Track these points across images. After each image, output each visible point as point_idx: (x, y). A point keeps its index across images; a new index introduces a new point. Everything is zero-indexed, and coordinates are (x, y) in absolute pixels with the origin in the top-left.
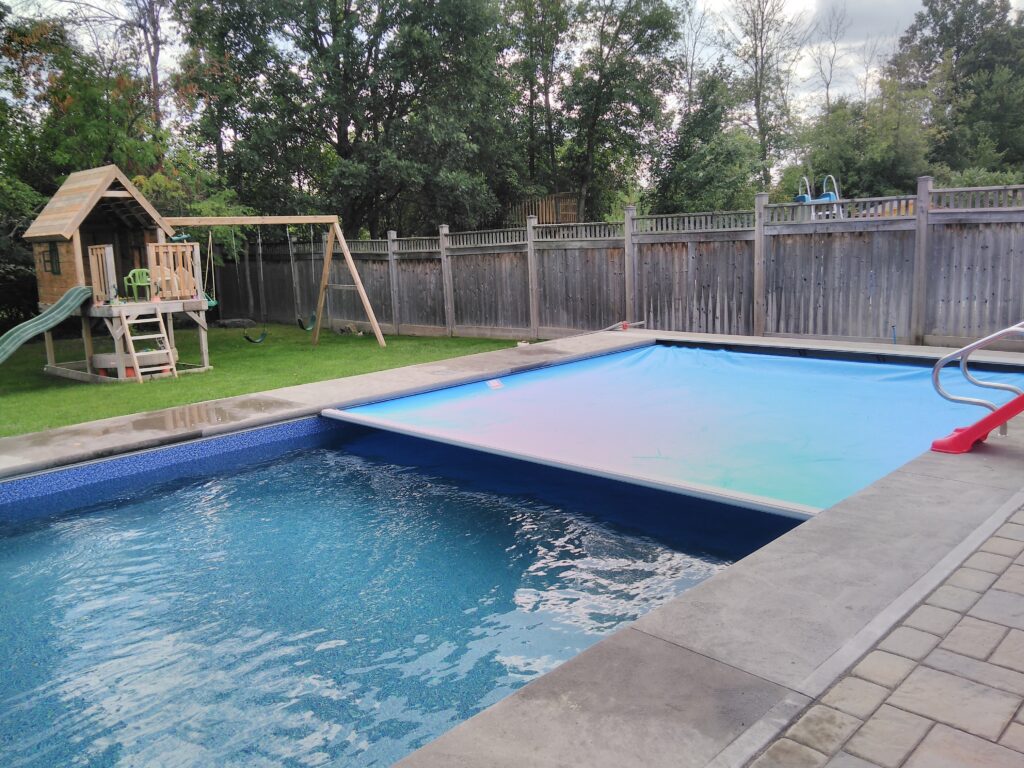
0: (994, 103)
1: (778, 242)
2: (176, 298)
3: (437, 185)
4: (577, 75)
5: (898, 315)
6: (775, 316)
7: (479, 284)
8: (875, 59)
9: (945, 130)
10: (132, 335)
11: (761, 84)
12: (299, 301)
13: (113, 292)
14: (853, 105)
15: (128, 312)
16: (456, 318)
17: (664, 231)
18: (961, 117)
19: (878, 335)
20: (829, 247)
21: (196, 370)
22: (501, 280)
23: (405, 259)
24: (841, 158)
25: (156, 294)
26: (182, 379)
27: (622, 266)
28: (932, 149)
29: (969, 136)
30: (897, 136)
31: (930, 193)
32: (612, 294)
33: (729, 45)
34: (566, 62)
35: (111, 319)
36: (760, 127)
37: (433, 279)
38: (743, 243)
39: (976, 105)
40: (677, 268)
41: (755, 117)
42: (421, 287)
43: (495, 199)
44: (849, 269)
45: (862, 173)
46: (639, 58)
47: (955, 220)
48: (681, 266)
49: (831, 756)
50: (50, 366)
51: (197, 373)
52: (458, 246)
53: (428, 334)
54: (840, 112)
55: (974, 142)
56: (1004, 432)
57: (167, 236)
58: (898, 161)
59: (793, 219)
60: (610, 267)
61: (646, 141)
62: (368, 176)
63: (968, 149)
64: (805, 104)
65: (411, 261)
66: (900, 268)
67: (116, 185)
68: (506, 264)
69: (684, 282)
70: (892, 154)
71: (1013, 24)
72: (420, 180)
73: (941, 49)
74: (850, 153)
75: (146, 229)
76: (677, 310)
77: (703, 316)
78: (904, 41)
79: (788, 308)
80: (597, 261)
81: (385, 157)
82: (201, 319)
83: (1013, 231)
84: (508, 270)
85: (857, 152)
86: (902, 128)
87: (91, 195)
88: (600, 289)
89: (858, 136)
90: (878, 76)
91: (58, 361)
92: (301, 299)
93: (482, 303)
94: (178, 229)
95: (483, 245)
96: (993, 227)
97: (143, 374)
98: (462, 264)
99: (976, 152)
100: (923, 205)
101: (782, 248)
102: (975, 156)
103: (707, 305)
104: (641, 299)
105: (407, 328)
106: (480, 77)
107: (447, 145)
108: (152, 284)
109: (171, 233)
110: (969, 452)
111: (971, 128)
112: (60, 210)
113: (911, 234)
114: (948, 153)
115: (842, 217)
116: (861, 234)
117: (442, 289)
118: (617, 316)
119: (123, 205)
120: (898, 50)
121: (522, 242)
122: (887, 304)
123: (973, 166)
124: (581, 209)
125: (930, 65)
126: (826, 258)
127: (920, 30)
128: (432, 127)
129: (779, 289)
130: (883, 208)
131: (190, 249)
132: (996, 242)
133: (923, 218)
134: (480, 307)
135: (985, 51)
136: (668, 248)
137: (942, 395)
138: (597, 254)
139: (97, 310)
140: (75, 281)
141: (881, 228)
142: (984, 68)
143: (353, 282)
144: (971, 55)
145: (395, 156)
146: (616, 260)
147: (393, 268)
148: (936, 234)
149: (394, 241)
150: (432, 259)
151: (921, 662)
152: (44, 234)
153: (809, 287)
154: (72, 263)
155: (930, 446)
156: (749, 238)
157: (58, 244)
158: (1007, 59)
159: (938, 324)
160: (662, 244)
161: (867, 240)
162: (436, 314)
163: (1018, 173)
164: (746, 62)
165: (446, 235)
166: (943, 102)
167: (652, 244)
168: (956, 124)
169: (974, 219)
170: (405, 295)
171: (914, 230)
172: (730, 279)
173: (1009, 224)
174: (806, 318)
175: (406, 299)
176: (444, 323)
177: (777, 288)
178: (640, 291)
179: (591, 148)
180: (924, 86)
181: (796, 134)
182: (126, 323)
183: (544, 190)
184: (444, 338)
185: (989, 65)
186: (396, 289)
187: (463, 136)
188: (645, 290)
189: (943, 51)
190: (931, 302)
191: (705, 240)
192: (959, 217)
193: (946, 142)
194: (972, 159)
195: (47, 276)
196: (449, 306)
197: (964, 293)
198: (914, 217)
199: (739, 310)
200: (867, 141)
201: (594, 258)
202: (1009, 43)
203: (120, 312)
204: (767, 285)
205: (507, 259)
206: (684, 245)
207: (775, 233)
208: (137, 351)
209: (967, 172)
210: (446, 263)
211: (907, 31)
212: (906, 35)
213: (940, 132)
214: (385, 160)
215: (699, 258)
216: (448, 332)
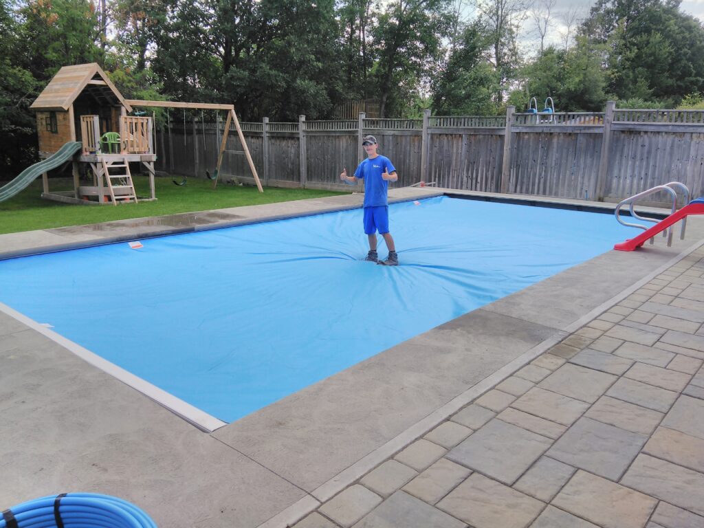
0: (650, 56)
1: (519, 137)
2: (135, 153)
3: (294, 89)
4: (383, 20)
5: (589, 185)
6: (514, 183)
7: (324, 155)
8: (575, 22)
9: (617, 72)
10: (110, 175)
11: (499, 34)
12: (197, 161)
13: (98, 146)
14: (558, 51)
15: (108, 160)
16: (308, 177)
17: (448, 126)
18: (628, 64)
19: (576, 196)
20: (550, 143)
21: (147, 200)
22: (339, 152)
23: (273, 137)
24: (548, 86)
25: (124, 149)
26: (140, 204)
27: (420, 147)
28: (607, 84)
29: (631, 77)
30: (585, 74)
31: (613, 111)
32: (412, 165)
33: (480, 5)
34: (376, 11)
35: (95, 164)
36: (498, 62)
37: (293, 151)
38: (498, 137)
39: (638, 56)
40: (455, 150)
41: (495, 56)
42: (284, 156)
43: (329, 100)
44: (562, 155)
45: (561, 98)
46: (426, 12)
47: (626, 128)
48: (457, 149)
49: (582, 350)
50: (46, 192)
51: (147, 202)
52: (311, 129)
53: (287, 186)
54: (549, 56)
55: (635, 82)
56: (652, 242)
57: (127, 111)
58: (586, 91)
59: (525, 123)
60: (412, 148)
61: (426, 68)
62: (249, 80)
63: (630, 86)
64: (528, 50)
65: (278, 138)
66: (592, 156)
67: (97, 77)
68: (343, 143)
69: (459, 160)
70: (582, 86)
71: (664, 4)
72: (284, 84)
73: (617, 17)
74: (554, 83)
75: (113, 106)
76: (453, 177)
77: (469, 181)
78: (594, 10)
79: (523, 178)
80: (404, 143)
81: (261, 67)
82: (151, 167)
83: (660, 137)
84: (344, 147)
85: (559, 84)
86: (589, 69)
87: (82, 81)
88: (404, 161)
89: (560, 73)
90: (575, 33)
91: (50, 190)
92: (200, 160)
93: (326, 168)
94: (134, 108)
95: (329, 130)
96: (649, 133)
97: (117, 200)
98: (313, 142)
99: (635, 88)
100: (608, 118)
101: (521, 141)
102: (635, 90)
103: (472, 175)
104: (431, 169)
105: (273, 182)
106: (324, 18)
107: (302, 63)
108: (121, 143)
109: (130, 110)
110: (634, 250)
111: (634, 72)
112: (57, 91)
113: (601, 135)
114: (617, 87)
115: (556, 123)
116: (570, 134)
117: (299, 157)
118: (415, 179)
119: (98, 90)
120: (589, 16)
121: (354, 129)
122: (583, 178)
123: (635, 97)
124: (382, 111)
125: (609, 27)
126: (548, 149)
127: (605, 3)
128: (293, 50)
129: (518, 166)
130: (585, 119)
131: (145, 122)
132: (650, 144)
133: (608, 126)
134: (324, 170)
135: (646, 21)
136: (450, 137)
137: (622, 223)
138: (404, 139)
139: (85, 157)
140: (69, 137)
141: (583, 131)
142: (645, 32)
143: (243, 149)
144: (636, 23)
145: (268, 68)
146: (416, 143)
147: (266, 142)
148: (615, 136)
149: (267, 124)
150: (293, 137)
151: (618, 324)
152: (47, 106)
153: (536, 166)
154: (68, 127)
155: (613, 247)
156: (502, 133)
157: (57, 113)
158: (659, 27)
159: (612, 191)
160: (446, 135)
161: (573, 138)
162: (294, 173)
163: (662, 103)
164: (491, 18)
165: (303, 122)
166: (616, 53)
167: (440, 135)
168: (624, 69)
169: (638, 128)
170: (273, 160)
171: (602, 134)
172: (488, 159)
173: (658, 133)
174: (533, 185)
175: (273, 163)
176: (299, 179)
177: (517, 165)
178: (431, 164)
179: (390, 70)
180: (605, 42)
181: (520, 68)
182: (107, 166)
183: (359, 96)
184: (299, 189)
185: (648, 31)
186: (267, 156)
187: (313, 57)
188: (434, 163)
189: (619, 20)
190: (609, 178)
191: (474, 134)
192: (630, 127)
193: (616, 79)
194: (633, 93)
195: (47, 134)
196: (303, 169)
197: (629, 171)
198: (603, 125)
199: (492, 178)
200: (566, 76)
201: (402, 141)
202: (660, 17)
203: (102, 159)
204: (511, 163)
205: (344, 140)
206: (461, 136)
207: (518, 131)
208: (113, 184)
209: (630, 101)
210: (303, 141)
211: (596, 4)
212: (594, 6)
213: (613, 74)
214: (260, 70)
215: (469, 145)
216: (301, 185)
